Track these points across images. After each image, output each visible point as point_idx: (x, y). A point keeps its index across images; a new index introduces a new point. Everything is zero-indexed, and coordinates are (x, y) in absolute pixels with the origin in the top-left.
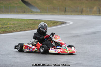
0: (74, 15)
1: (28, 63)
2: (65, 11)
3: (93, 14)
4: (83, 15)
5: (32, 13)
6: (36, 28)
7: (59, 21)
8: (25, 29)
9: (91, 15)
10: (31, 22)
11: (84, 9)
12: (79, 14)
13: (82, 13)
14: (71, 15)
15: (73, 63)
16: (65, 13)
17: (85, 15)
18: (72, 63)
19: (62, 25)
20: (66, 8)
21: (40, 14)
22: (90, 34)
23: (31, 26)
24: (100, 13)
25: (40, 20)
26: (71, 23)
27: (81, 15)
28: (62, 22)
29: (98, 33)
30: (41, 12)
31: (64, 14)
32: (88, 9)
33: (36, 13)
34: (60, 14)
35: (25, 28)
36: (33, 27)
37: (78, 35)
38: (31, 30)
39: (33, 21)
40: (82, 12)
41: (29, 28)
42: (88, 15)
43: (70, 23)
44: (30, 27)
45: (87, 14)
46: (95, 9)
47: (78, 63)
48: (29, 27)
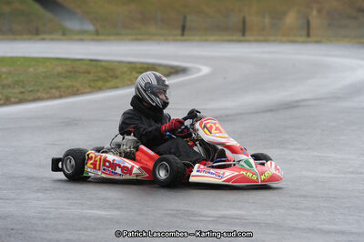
0: (216, 41)
2: (183, 28)
3: (284, 39)
4: (250, 41)
5: (64, 34)
6: (78, 90)
8: (39, 94)
9: (274, 41)
10: (59, 69)
12: (234, 38)
13: (244, 35)
14: (206, 40)
16: (183, 35)
17: (256, 41)
18: (202, 216)
20: (189, 18)
21: (94, 40)
22: (271, 110)
23: (60, 84)
24: (308, 35)
25: (92, 60)
26: (205, 70)
27: (240, 41)
28: (172, 67)
29: (298, 106)
30: (97, 33)
31: (179, 37)
32: (267, 20)
33: (80, 36)
34: (166, 40)
35: (38, 91)
36: (68, 87)
37: (227, 116)
38: (61, 97)
39: (66, 65)
40: (242, 31)
41: (54, 91)
42: (266, 41)
43: (199, 70)
44: (58, 88)
45: (262, 38)
46: (291, 18)
47: (224, 217)
48: (51, 88)
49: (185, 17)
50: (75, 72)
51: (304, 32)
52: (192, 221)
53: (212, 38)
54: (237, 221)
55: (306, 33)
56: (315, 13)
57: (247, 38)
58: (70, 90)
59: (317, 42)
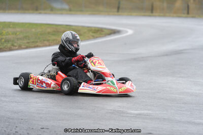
0: (136, 15)
1: (40, 114)
2: (118, 8)
3: (175, 15)
4: (155, 16)
5: (52, 10)
7: (105, 29)
8: (37, 44)
9: (170, 16)
10: (49, 30)
11: (157, 4)
12: (147, 14)
13: (152, 12)
14: (131, 15)
15: (131, 114)
17: (159, 16)
18: (128, 113)
19: (112, 35)
20: (121, 2)
22: (167, 55)
23: (49, 38)
24: (188, 13)
25: (67, 25)
26: (130, 32)
27: (150, 16)
28: (112, 30)
29: (182, 53)
30: (70, 10)
31: (116, 13)
32: (165, 5)
33: (61, 11)
34: (109, 15)
35: (37, 42)
36: (54, 40)
37: (143, 58)
38: (49, 45)
39: (53, 28)
40: (151, 10)
41: (46, 42)
42: (164, 16)
43: (127, 32)
44: (48, 40)
45: (162, 14)
46: (178, 4)
47: (140, 114)
48: (44, 40)
49: (119, 3)
50: (58, 32)
51: (186, 12)
52: (123, 116)
55: (187, 12)
56: (192, 1)
57: (154, 14)
58: (55, 42)
59: (193, 17)
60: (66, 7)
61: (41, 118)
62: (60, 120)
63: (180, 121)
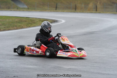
0: (67, 12)
1: (12, 68)
2: (56, 8)
3: (89, 12)
5: (18, 9)
6: (22, 27)
8: (10, 28)
9: (86, 12)
10: (17, 20)
12: (73, 11)
13: (76, 10)
14: (63, 12)
16: (56, 10)
17: (80, 12)
18: (63, 68)
19: (53, 23)
21: (27, 11)
22: (85, 35)
23: (17, 25)
24: (96, 11)
25: (27, 17)
26: (63, 21)
27: (75, 12)
28: (53, 20)
29: (93, 33)
30: (28, 9)
31: (55, 11)
32: (83, 5)
33: (23, 10)
34: (51, 11)
35: (10, 27)
36: (19, 26)
37: (71, 36)
38: (17, 29)
39: (19, 19)
41: (15, 27)
42: (83, 12)
43: (61, 21)
44: (16, 26)
45: (81, 11)
46: (91, 5)
47: (70, 69)
48: (14, 26)
49: (57, 4)
50: (22, 21)
52: (60, 70)
53: (66, 11)
54: (74, 70)
55: (96, 10)
56: (99, 3)
57: (77, 11)
58: (20, 27)
59: (99, 13)
60: (26, 7)
61: (13, 70)
62: (24, 72)
63: (93, 73)
